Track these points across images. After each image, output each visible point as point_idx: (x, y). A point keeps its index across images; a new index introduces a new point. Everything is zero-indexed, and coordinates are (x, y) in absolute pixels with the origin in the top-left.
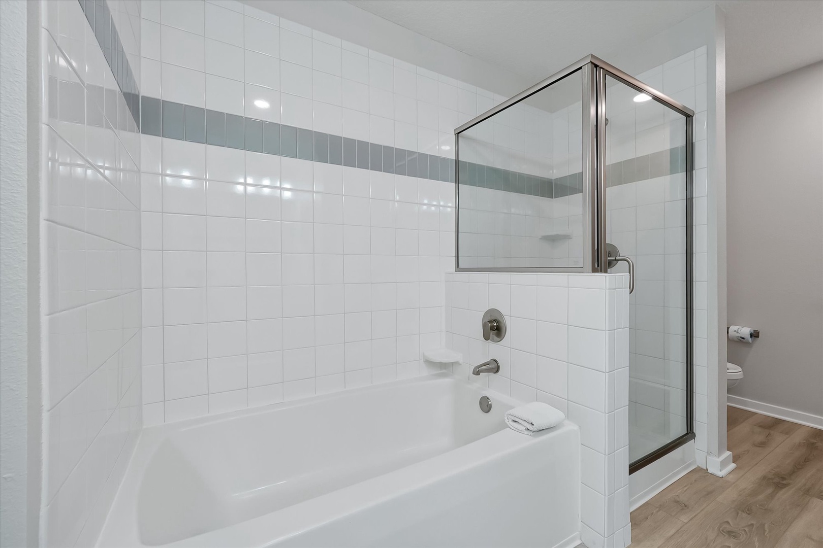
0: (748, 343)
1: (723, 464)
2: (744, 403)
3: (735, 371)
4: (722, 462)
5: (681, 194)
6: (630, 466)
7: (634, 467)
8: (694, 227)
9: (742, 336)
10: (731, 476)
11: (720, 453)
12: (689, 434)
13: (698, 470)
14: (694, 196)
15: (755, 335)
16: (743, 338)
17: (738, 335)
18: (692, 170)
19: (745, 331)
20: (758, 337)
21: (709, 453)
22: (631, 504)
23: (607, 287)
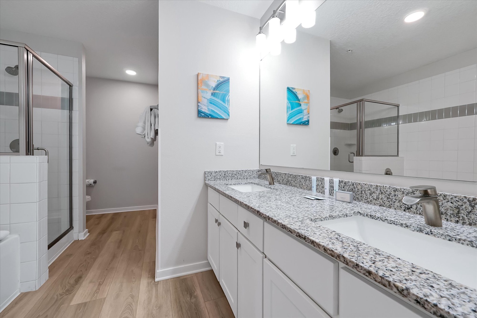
0: (93, 186)
1: (85, 234)
2: (92, 212)
3: (88, 198)
4: (84, 234)
5: (67, 120)
6: (48, 246)
7: (50, 246)
8: (73, 136)
9: (91, 183)
10: (88, 238)
11: (84, 230)
12: (71, 227)
13: (75, 241)
14: (73, 122)
15: (95, 182)
16: (91, 184)
17: (89, 183)
18: (72, 110)
19: (91, 181)
20: (96, 183)
21: (79, 232)
22: (49, 263)
23: (38, 162)
